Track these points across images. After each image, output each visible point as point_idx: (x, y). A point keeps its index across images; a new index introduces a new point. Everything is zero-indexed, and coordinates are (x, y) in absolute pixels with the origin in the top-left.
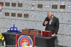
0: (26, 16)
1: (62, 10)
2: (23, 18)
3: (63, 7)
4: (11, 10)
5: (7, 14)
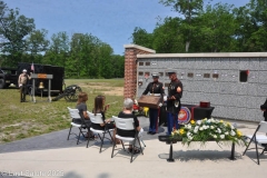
1: (215, 79)
3: (216, 76)
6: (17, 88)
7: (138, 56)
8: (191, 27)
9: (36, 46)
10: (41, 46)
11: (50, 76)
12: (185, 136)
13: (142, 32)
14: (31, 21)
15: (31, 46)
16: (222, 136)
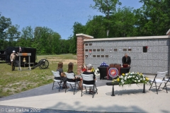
0: (107, 56)
1: (130, 52)
2: (105, 58)
3: (130, 50)
4: (96, 53)
5: (94, 56)
7: (85, 40)
9: (12, 35)
10: (15, 36)
11: (30, 54)
12: (120, 82)
13: (79, 25)
14: (9, 20)
15: (9, 36)
16: (139, 81)
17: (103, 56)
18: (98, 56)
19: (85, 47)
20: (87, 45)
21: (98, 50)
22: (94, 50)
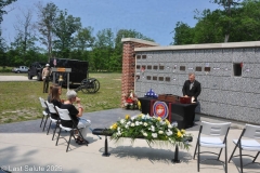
0: (168, 79)
1: (207, 73)
2: (164, 81)
3: (208, 69)
4: (152, 73)
5: (149, 78)
6: (41, 80)
7: (136, 49)
8: (230, 19)
10: (88, 43)
11: (69, 70)
12: (116, 130)
13: (184, 26)
14: (78, 20)
15: (78, 43)
16: (155, 135)
17: (161, 79)
18: (155, 78)
19: (137, 62)
20: (139, 57)
21: (155, 68)
22: (149, 67)
